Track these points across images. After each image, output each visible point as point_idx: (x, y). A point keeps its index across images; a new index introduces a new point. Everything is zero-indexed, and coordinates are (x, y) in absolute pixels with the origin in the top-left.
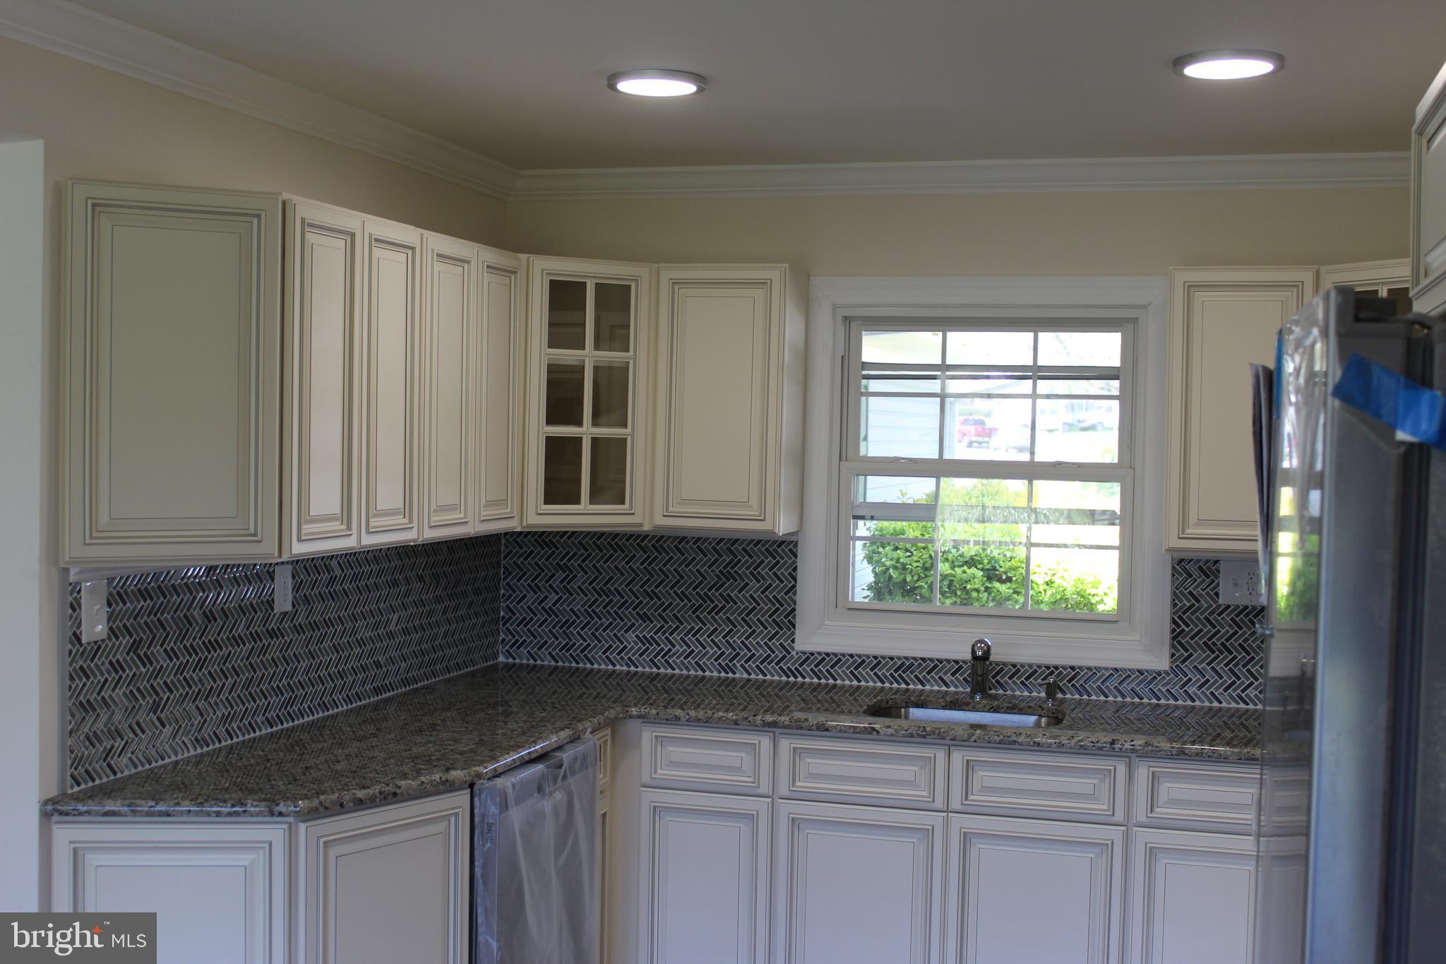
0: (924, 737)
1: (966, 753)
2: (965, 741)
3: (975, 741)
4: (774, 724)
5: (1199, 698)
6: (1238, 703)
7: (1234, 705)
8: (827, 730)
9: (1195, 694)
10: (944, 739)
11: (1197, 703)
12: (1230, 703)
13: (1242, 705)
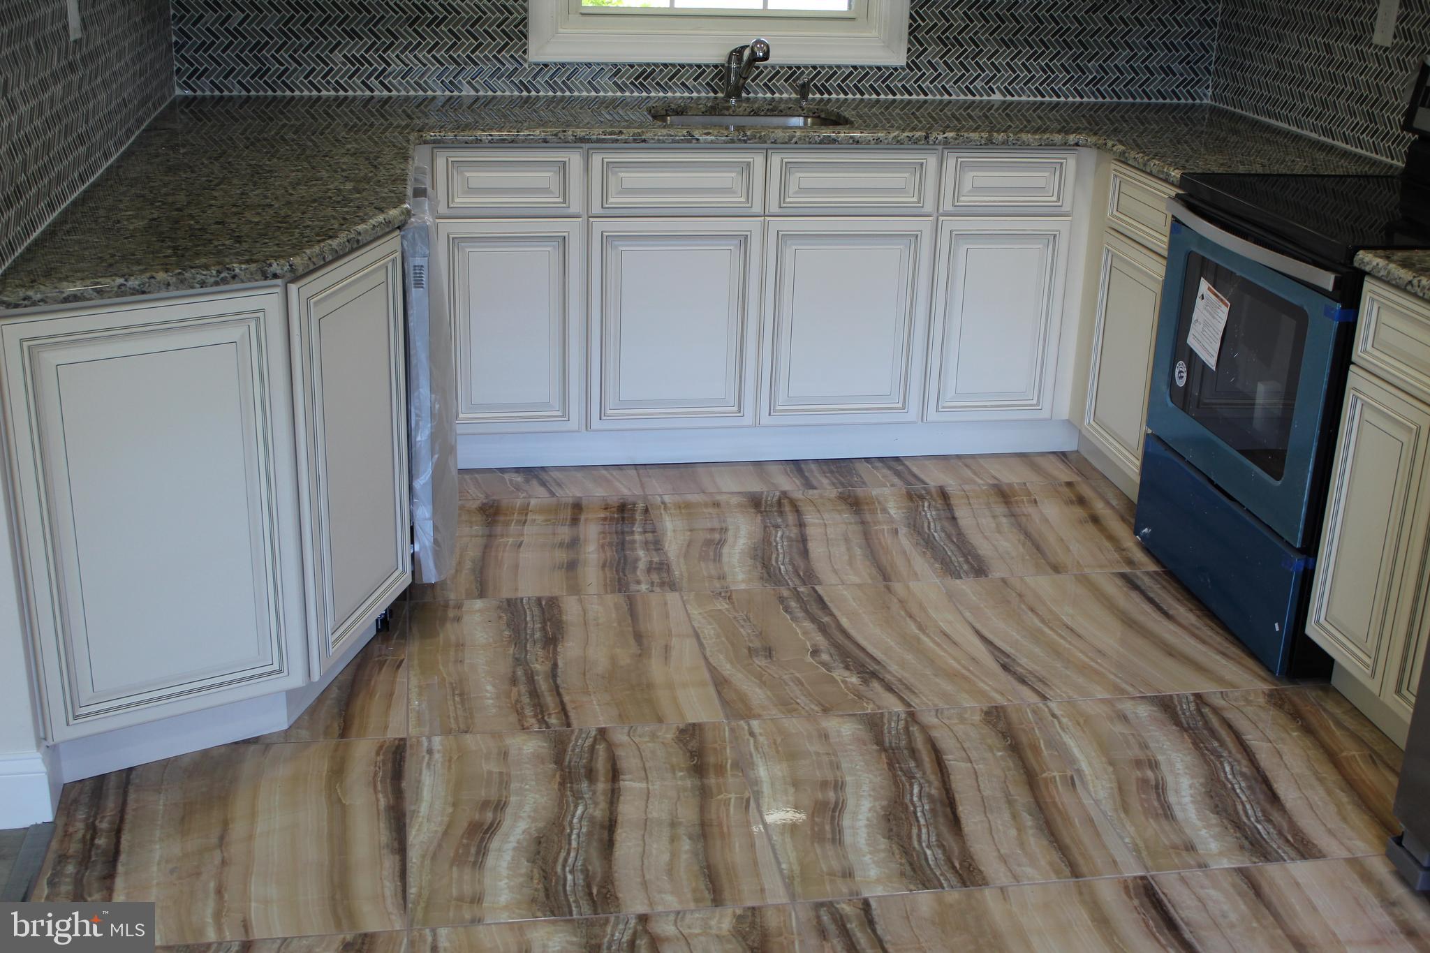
0: (745, 142)
1: (783, 156)
2: (786, 143)
3: (796, 143)
4: (585, 140)
5: (932, 92)
6: (966, 95)
7: (962, 97)
8: (644, 141)
9: (928, 88)
10: (765, 142)
11: (930, 97)
12: (958, 96)
13: (970, 97)
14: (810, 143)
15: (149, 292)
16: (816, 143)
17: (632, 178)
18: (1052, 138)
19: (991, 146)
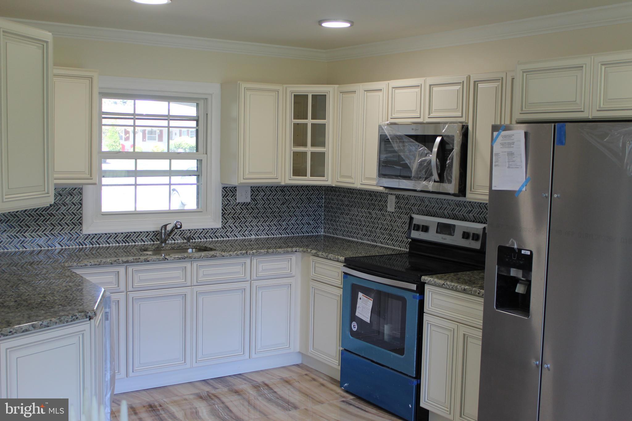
0: (184, 259)
1: (197, 263)
2: (199, 258)
3: (202, 258)
4: (127, 262)
5: (231, 237)
6: (243, 237)
7: (241, 238)
8: (148, 261)
9: (229, 235)
10: (192, 258)
11: (230, 238)
12: (240, 237)
13: (244, 237)
14: (207, 258)
15: (50, 326)
16: (209, 257)
17: (144, 276)
18: (287, 250)
19: (268, 254)
